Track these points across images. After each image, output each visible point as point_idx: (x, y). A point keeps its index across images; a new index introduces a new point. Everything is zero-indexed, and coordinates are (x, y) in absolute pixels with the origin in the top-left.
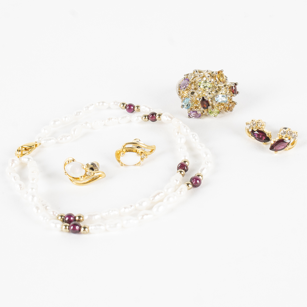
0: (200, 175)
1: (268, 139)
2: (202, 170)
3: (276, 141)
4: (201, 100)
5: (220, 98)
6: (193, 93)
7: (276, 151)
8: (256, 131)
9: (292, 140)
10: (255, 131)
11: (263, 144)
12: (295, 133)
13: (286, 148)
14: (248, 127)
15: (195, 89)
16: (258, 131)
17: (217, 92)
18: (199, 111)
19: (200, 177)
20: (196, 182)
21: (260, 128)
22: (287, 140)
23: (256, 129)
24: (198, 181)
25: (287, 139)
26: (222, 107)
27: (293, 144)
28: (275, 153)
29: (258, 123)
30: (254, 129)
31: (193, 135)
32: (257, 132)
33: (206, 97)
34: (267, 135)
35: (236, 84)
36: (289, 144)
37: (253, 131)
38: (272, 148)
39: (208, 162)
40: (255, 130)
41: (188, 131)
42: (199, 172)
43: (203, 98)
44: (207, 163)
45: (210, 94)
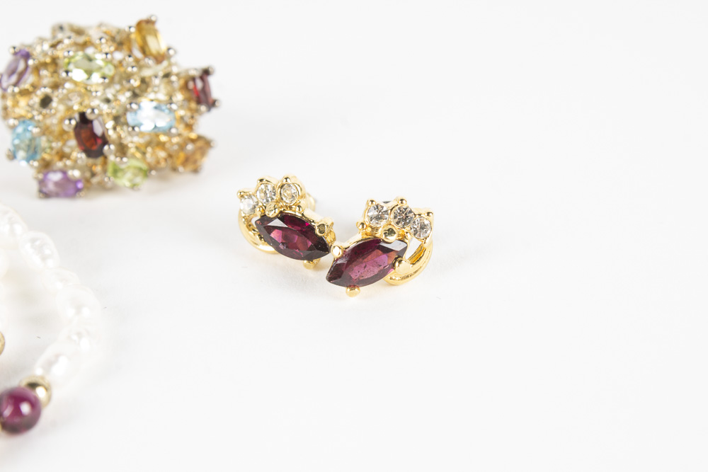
0: (40, 381)
1: (321, 247)
2: (50, 364)
3: (352, 246)
4: (73, 122)
5: (148, 116)
6: (46, 102)
7: (352, 284)
8: (277, 217)
9: (413, 244)
10: (271, 220)
11: (305, 265)
12: (424, 215)
13: (392, 274)
14: (246, 205)
15: (56, 86)
16: (284, 217)
17: (135, 95)
18: (73, 168)
19: (40, 393)
20: (17, 411)
21: (291, 208)
22: (393, 242)
23: (277, 211)
24: (25, 408)
25: (391, 238)
26: (162, 154)
27: (417, 258)
28: (351, 295)
29: (282, 187)
30: (267, 213)
31: (33, 241)
32: (278, 223)
33: (93, 110)
34: (317, 231)
35: (206, 73)
36: (399, 256)
37: (264, 219)
38: (337, 275)
39: (79, 335)
40: (271, 215)
41: (19, 229)
42: (37, 372)
43: (83, 115)
44: (75, 337)
45: (108, 101)
